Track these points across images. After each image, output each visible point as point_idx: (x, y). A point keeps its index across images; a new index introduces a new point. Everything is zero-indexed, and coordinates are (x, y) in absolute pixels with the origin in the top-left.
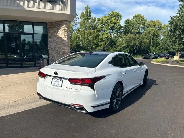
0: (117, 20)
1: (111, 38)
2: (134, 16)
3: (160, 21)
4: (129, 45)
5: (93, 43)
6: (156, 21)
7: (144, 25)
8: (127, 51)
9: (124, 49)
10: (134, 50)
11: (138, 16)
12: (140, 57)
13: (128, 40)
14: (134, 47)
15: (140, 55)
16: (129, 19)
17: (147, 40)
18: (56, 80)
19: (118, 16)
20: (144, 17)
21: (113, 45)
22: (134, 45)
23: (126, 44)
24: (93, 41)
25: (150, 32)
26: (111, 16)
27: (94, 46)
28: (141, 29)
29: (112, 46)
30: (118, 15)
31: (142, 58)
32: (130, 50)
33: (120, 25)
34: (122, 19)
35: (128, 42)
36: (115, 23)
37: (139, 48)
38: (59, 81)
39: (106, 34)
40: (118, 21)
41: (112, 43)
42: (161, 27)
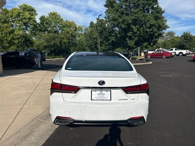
0: (32, 15)
1: (25, 36)
2: (50, 13)
3: (74, 22)
4: (50, 44)
5: (6, 41)
6: (71, 22)
7: (61, 25)
8: (48, 51)
9: (45, 50)
10: (55, 50)
11: (54, 14)
12: (61, 58)
13: (47, 39)
14: (54, 47)
15: (61, 55)
16: (44, 16)
17: (67, 40)
19: (32, 11)
20: (60, 16)
21: (29, 44)
22: (54, 45)
23: (46, 44)
24: (5, 38)
25: (68, 32)
26: (23, 9)
27: (8, 45)
28: (58, 28)
29: (27, 45)
30: (32, 9)
31: (63, 59)
32: (50, 50)
33: (35, 21)
34: (37, 15)
35: (48, 42)
36: (30, 19)
37: (60, 48)
39: (19, 30)
40: (33, 17)
41: (28, 42)
42: (76, 28)
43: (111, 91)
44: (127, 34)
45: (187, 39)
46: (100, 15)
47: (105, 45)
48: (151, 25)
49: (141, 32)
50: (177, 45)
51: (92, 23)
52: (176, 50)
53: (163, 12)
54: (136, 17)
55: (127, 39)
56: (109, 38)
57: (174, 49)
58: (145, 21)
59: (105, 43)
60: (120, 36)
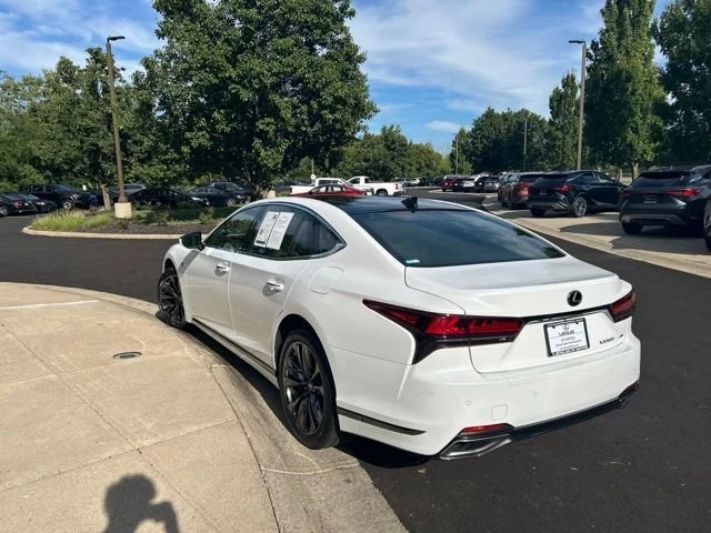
18: (560, 329)
38: (572, 326)
43: (584, 320)
44: (257, 124)
45: (393, 150)
46: (114, 39)
47: (164, 162)
48: (335, 98)
49: (303, 120)
50: (367, 168)
51: (65, 66)
52: (367, 181)
53: (361, 59)
54: (288, 66)
55: (257, 143)
56: (188, 135)
57: (362, 179)
58: (316, 82)
59: (166, 153)
60: (228, 130)
